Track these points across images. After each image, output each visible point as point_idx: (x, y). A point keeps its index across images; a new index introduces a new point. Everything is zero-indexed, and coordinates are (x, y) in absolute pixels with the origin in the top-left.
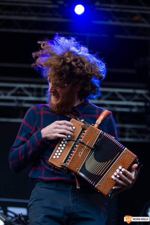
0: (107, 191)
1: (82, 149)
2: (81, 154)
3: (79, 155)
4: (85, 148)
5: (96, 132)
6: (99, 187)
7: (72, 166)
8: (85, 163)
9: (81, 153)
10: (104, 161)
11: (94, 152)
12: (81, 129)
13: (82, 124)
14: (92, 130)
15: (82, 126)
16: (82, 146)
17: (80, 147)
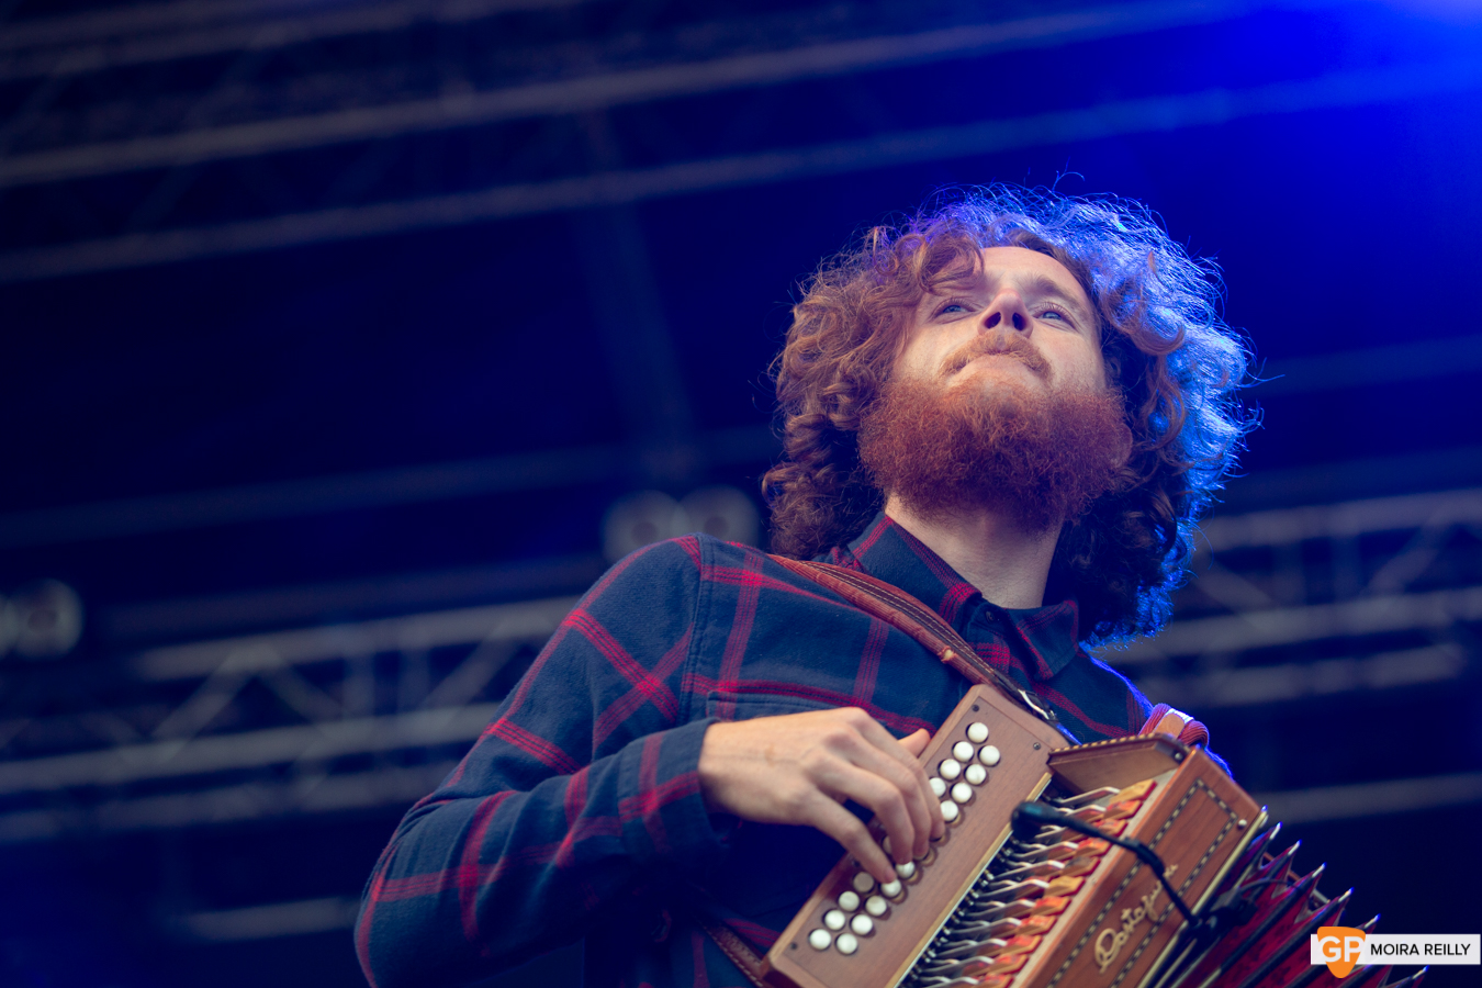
1: (1126, 914)
2: (1114, 950)
3: (1099, 948)
5: (1228, 811)
9: (1117, 939)
12: (1046, 778)
13: (1052, 745)
14: (1206, 788)
15: (1052, 756)
16: (1122, 888)
17: (1113, 894)
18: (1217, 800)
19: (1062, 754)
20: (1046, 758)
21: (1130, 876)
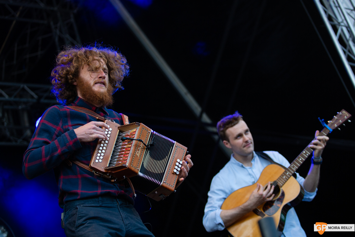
0: (173, 186)
1: (139, 148)
2: (139, 154)
3: (137, 154)
4: (140, 146)
5: (147, 131)
6: (165, 184)
7: (132, 166)
8: (143, 163)
9: (139, 152)
10: (162, 158)
11: (149, 151)
12: (119, 130)
13: (118, 126)
14: (144, 128)
15: (118, 127)
16: (138, 145)
17: (137, 146)
18: (145, 129)
19: (120, 127)
20: (118, 128)
21: (138, 143)
